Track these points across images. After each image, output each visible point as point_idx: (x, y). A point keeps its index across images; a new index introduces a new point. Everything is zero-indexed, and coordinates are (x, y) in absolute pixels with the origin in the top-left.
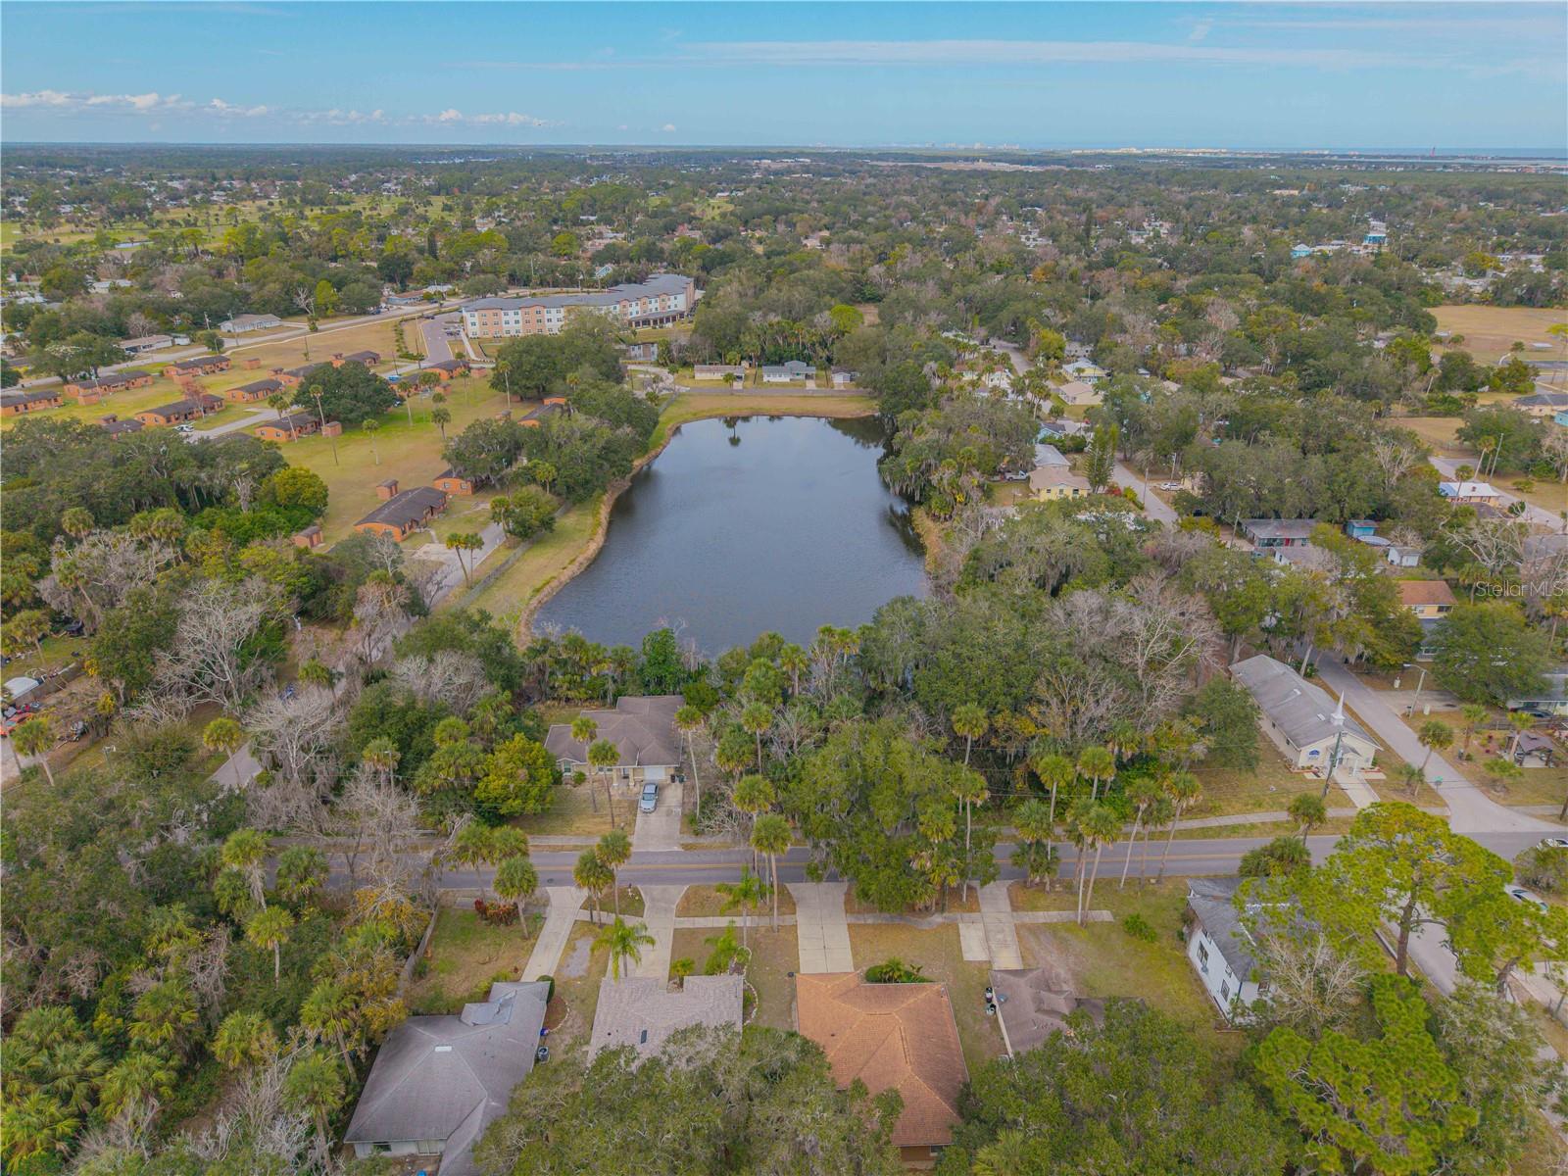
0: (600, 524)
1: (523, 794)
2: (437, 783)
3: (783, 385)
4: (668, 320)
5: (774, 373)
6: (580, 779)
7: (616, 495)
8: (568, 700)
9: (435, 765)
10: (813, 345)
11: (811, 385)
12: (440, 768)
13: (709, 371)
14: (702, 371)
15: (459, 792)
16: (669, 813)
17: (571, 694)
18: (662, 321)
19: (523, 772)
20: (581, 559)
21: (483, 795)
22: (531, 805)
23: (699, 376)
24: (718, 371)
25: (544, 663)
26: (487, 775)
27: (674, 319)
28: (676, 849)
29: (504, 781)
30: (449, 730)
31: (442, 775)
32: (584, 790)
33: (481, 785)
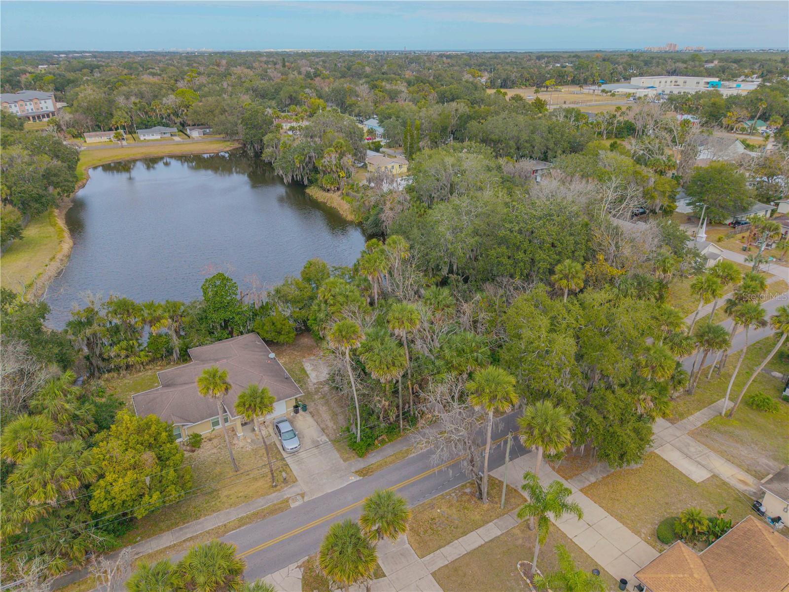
0: (63, 230)
1: (159, 484)
2: (30, 515)
3: (157, 140)
4: (43, 116)
5: (148, 134)
6: (196, 442)
7: (64, 212)
8: (128, 367)
9: (20, 490)
10: (169, 116)
11: (177, 139)
12: (30, 492)
13: (97, 136)
14: (91, 137)
15: (64, 513)
16: (317, 445)
17: (131, 360)
18: (39, 117)
19: (149, 456)
20: (59, 256)
21: (105, 505)
22: (173, 493)
23: (89, 140)
24: (103, 135)
25: (94, 335)
26: (102, 476)
27: (48, 116)
28: (354, 479)
29: (131, 476)
30: (22, 434)
31: (35, 500)
32: (206, 452)
33: (98, 493)
